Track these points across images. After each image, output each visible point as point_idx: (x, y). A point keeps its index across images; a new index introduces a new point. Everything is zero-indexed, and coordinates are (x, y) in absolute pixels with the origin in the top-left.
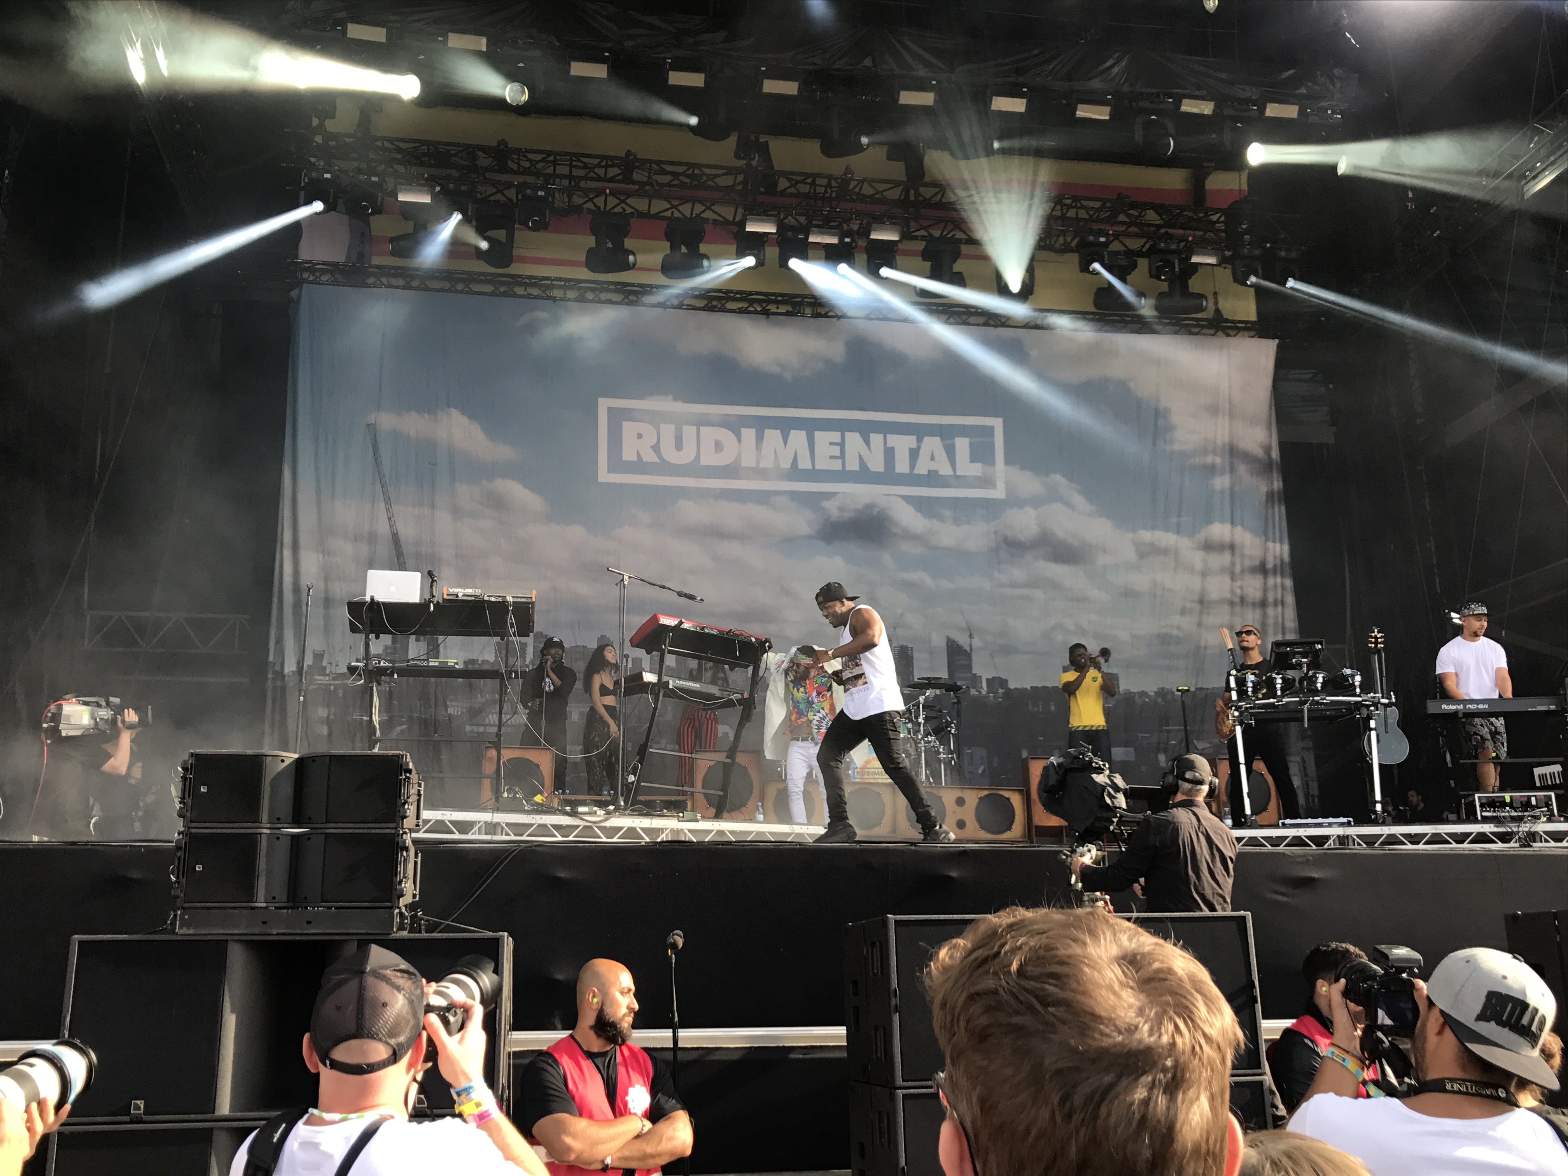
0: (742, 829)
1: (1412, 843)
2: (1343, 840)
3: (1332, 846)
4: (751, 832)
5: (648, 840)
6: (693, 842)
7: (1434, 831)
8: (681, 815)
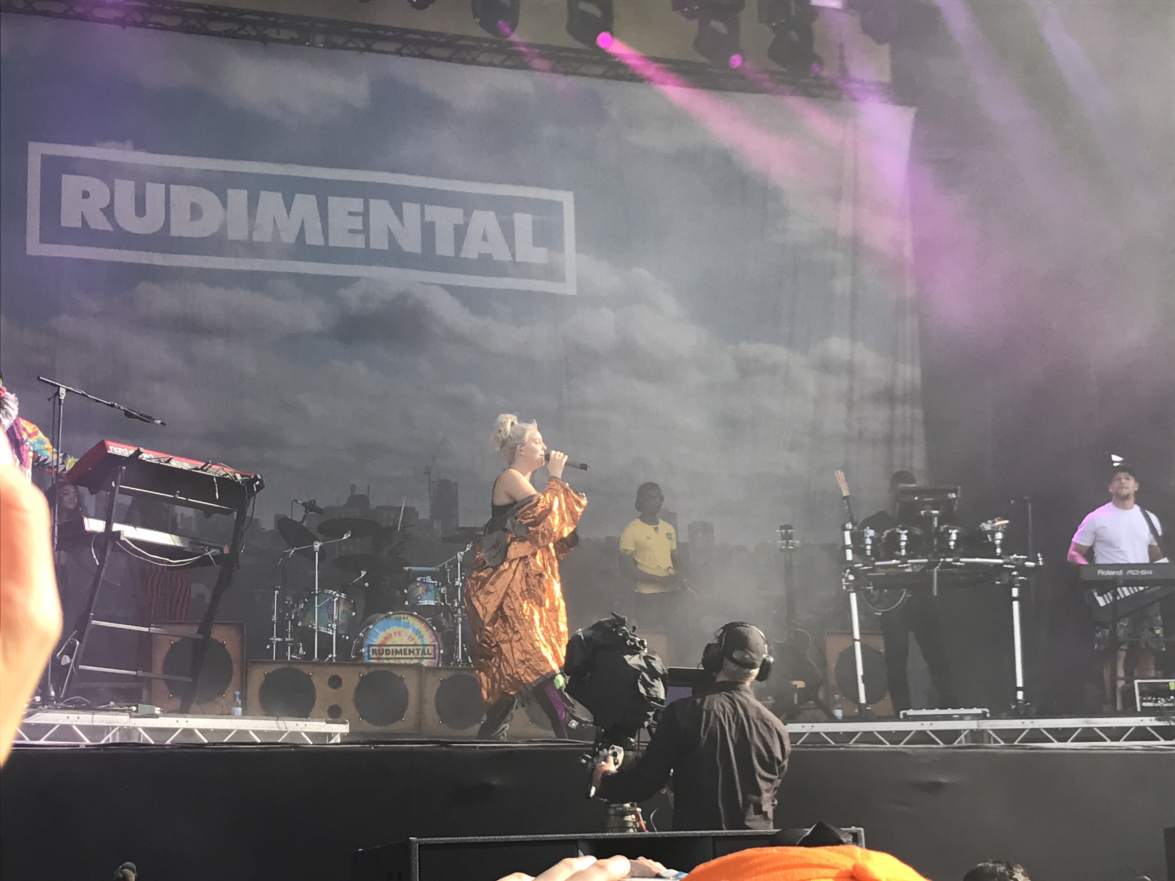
0: (218, 727)
1: (1060, 740)
2: (976, 735)
3: (964, 744)
4: (229, 731)
5: (88, 742)
6: (150, 745)
7: (1085, 726)
8: (134, 708)
